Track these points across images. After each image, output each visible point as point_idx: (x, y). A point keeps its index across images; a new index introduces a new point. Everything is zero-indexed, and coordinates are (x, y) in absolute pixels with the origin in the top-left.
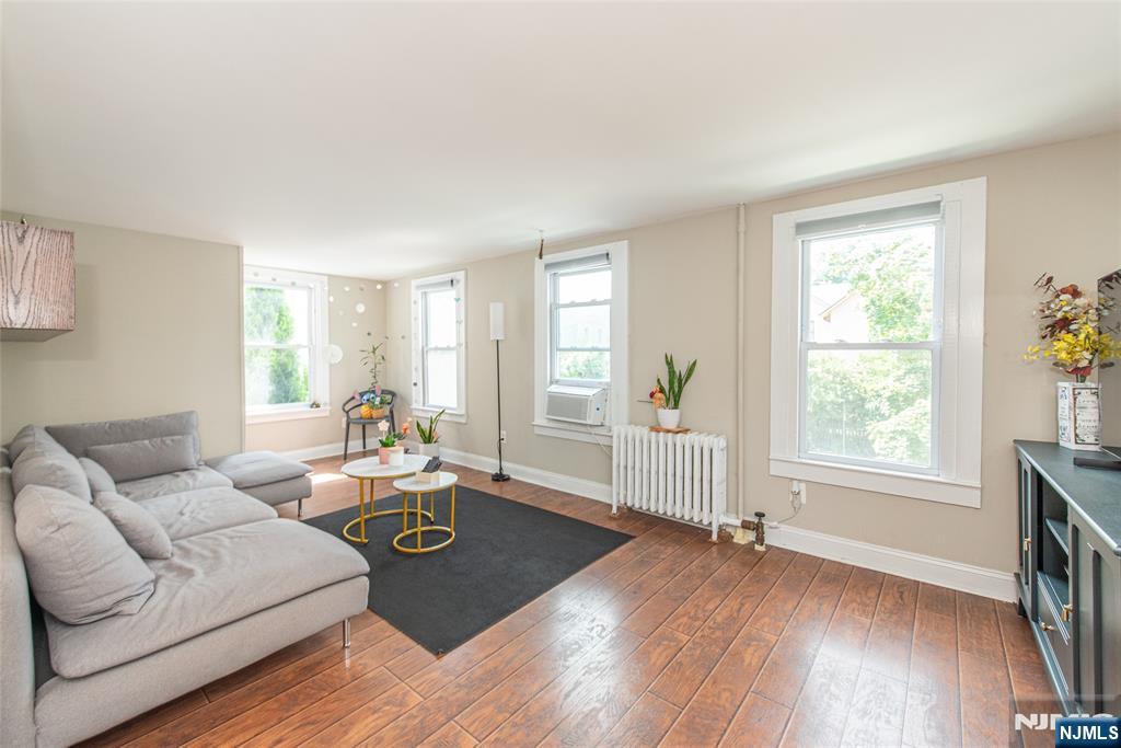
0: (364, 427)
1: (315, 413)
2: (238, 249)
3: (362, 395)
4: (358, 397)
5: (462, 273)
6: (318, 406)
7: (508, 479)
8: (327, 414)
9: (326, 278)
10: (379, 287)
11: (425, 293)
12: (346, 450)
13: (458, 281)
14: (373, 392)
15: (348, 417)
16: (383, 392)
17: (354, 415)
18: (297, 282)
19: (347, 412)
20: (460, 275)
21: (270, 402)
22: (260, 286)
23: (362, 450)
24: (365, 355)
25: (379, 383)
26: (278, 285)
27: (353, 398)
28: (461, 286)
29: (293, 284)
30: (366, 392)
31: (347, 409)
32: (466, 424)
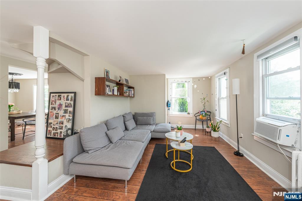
0: (203, 122)
1: (189, 116)
2: (164, 75)
3: (201, 112)
4: (200, 112)
5: (228, 69)
6: (189, 114)
7: (242, 156)
8: (192, 116)
9: (192, 79)
10: (204, 79)
11: (220, 78)
12: (195, 128)
13: (227, 73)
14: (204, 111)
15: (196, 118)
16: (207, 112)
17: (198, 118)
18: (187, 81)
19: (196, 117)
20: (227, 70)
21: (178, 112)
22: (179, 83)
23: (202, 128)
24: (201, 100)
25: (206, 109)
26: (179, 82)
27: (199, 113)
28: (228, 74)
29: (186, 81)
30: (202, 112)
31: (196, 115)
32: (230, 127)
